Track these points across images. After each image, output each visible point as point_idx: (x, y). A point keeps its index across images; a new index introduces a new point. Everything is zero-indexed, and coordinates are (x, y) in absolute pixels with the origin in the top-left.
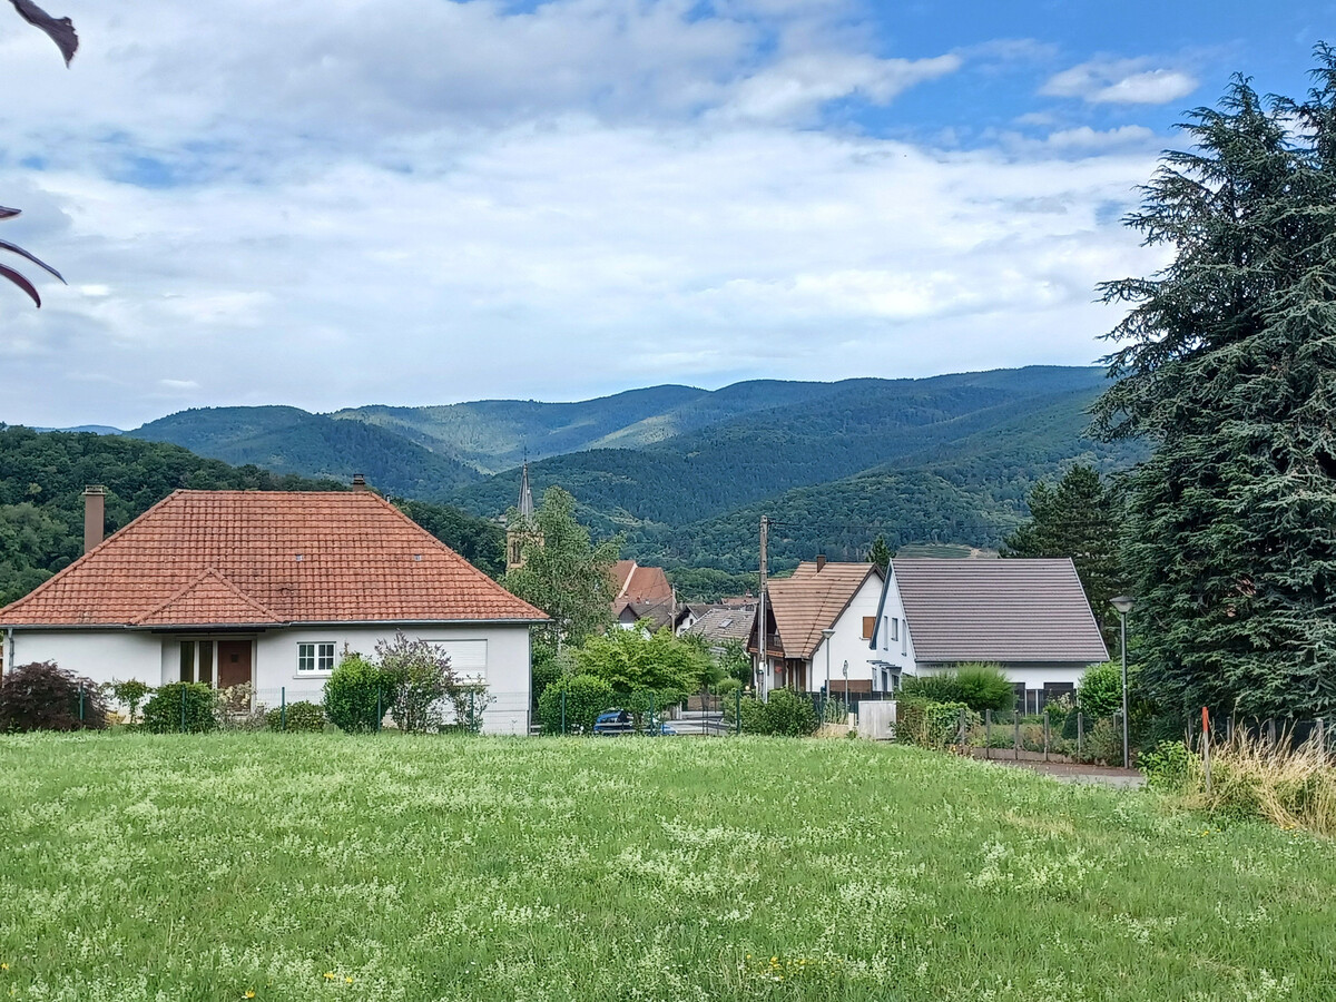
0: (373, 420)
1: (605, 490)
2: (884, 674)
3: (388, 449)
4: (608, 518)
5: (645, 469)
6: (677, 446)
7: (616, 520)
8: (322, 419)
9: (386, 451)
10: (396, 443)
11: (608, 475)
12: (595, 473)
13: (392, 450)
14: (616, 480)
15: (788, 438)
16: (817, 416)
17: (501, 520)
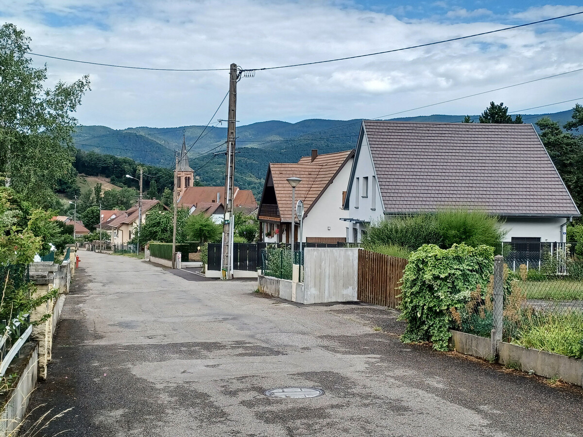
0: (142, 133)
1: (244, 165)
2: (355, 230)
3: (147, 146)
4: (245, 178)
5: (262, 157)
6: (277, 147)
7: (248, 179)
8: (118, 133)
9: (147, 147)
10: (151, 143)
11: (246, 159)
12: (239, 158)
13: (149, 146)
14: (249, 161)
15: (326, 144)
16: (339, 135)
17: (197, 178)
